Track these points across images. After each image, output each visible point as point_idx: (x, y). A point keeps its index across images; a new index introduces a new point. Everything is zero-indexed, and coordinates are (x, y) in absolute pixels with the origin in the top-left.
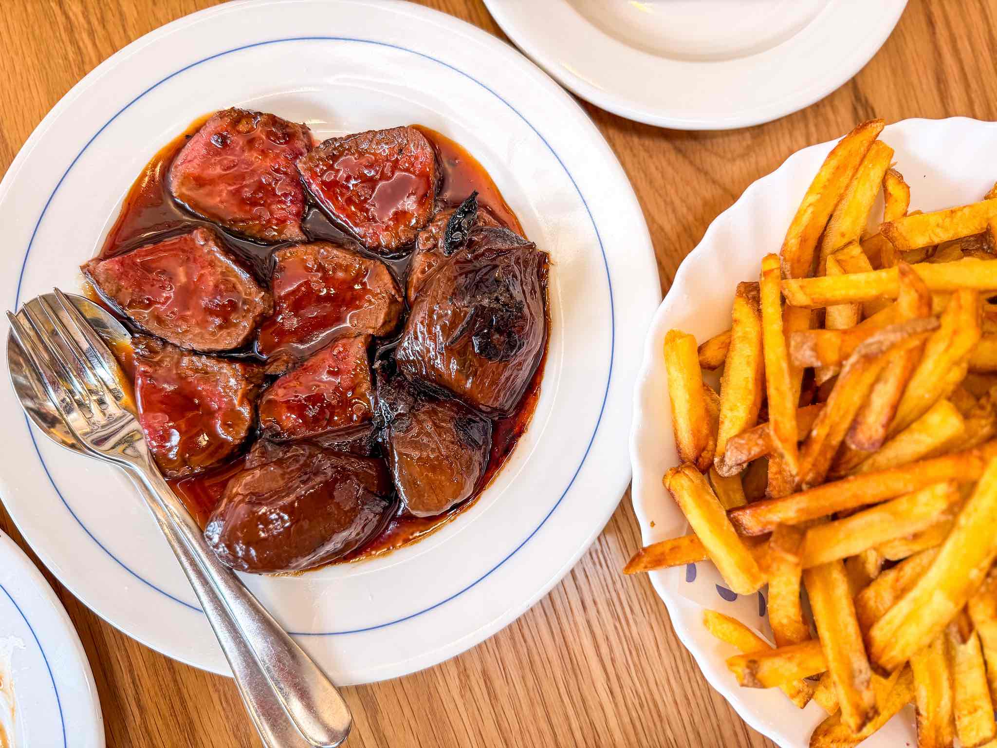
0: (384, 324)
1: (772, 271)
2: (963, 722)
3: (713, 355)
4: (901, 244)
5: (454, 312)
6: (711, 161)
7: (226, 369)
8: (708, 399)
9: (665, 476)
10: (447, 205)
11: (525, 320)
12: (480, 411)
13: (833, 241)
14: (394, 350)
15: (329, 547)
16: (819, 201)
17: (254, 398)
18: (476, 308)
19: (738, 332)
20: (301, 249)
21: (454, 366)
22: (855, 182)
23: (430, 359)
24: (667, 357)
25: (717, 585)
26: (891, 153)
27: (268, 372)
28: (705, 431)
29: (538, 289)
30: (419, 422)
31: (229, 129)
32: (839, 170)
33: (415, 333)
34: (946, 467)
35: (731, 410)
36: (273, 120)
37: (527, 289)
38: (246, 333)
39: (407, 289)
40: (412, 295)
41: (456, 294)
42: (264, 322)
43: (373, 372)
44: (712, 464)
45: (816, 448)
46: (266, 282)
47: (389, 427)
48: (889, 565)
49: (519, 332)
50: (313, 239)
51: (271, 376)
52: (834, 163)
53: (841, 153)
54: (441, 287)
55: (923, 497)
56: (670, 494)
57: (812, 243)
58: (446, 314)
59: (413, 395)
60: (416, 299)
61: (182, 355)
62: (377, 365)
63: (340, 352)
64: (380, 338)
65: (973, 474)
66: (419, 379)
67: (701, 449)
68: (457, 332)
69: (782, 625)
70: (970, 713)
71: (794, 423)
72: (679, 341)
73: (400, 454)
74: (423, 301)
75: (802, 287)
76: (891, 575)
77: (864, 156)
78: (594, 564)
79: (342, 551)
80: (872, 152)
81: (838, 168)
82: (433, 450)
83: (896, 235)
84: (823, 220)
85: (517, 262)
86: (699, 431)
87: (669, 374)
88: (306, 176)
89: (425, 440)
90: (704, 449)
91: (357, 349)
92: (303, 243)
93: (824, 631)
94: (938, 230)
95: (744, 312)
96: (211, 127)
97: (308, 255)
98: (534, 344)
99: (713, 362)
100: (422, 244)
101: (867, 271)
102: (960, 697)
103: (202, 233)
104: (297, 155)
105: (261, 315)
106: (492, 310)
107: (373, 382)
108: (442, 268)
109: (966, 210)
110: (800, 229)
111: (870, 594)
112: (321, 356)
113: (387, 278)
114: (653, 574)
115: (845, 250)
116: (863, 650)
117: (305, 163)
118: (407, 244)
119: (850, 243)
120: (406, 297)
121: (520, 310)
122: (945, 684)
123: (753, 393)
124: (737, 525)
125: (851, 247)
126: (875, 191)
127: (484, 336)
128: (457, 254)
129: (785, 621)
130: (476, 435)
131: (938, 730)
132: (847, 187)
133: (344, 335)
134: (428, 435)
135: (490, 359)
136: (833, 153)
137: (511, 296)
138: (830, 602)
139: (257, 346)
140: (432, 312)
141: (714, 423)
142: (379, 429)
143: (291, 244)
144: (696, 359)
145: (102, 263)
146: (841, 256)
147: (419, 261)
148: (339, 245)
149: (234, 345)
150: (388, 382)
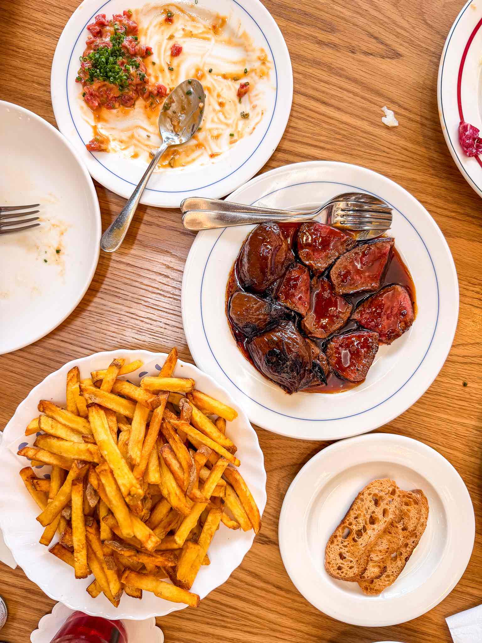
0: (305, 325)
1: (235, 461)
2: (50, 421)
3: (220, 424)
4: (214, 511)
5: (291, 351)
6: (284, 473)
7: (325, 265)
8: (207, 412)
9: (193, 381)
10: (329, 372)
11: (274, 372)
12: (254, 336)
13: (229, 491)
14: (294, 322)
15: (245, 260)
16: (246, 494)
17: (310, 267)
18: (289, 359)
19: (222, 437)
20: (348, 315)
21: (275, 338)
22: (243, 511)
23: (283, 332)
24: (230, 408)
25: (147, 373)
26: (245, 530)
27: (315, 278)
28: (199, 403)
29: (281, 383)
30: (264, 315)
31: (405, 319)
32: (251, 509)
33: (294, 334)
34: (142, 467)
35: (200, 416)
36: (398, 336)
37: (283, 379)
38: (332, 280)
39: (311, 340)
40: (307, 340)
41: (298, 356)
42: (332, 287)
43: (292, 311)
44: (187, 398)
45: (173, 433)
46: (345, 297)
47: (270, 304)
48: (119, 431)
49: (271, 367)
50: (349, 320)
51: (313, 277)
52: (255, 508)
53: (256, 513)
54: (303, 352)
55: (139, 453)
56: (187, 379)
57: (233, 483)
58: (293, 348)
59: (275, 318)
60: (306, 341)
61: (340, 254)
62: (293, 313)
63: (305, 304)
64: (301, 320)
65: (135, 473)
66: (278, 324)
67: (194, 398)
68: (285, 347)
69: (123, 385)
70: (52, 425)
71: (185, 431)
72: (233, 416)
73: (259, 302)
74: (303, 343)
75: (223, 466)
76: (116, 430)
77: (250, 520)
78: (178, 337)
79: (241, 261)
80: (249, 523)
81: (252, 508)
82: (253, 313)
83: (218, 511)
84: (238, 492)
85: (294, 382)
86: (200, 401)
87: (225, 405)
88: (371, 333)
89: (258, 313)
90: (193, 399)
91: (302, 311)
92: (349, 318)
93: (113, 396)
94: (209, 527)
95: (228, 443)
96: (410, 314)
97: (345, 317)
98: (264, 369)
99: (218, 422)
100: (322, 355)
101: (212, 493)
102: (59, 426)
103: (376, 287)
104: (380, 336)
105: (335, 288)
106: (284, 363)
107: (288, 308)
108: (309, 357)
109: (209, 541)
110: (241, 481)
111: (114, 419)
112: (308, 297)
113: (319, 336)
114: (166, 355)
115: (224, 491)
116: (100, 404)
117: (376, 336)
118: (326, 350)
119: (225, 494)
120: (308, 338)
121: (278, 372)
122: (67, 423)
123: (201, 427)
124: (165, 392)
125: (224, 494)
126: (236, 516)
127: (278, 355)
128: (311, 365)
129: (124, 386)
130: (248, 329)
131: (53, 411)
132: (244, 508)
133: (310, 309)
134: (258, 315)
135: (269, 352)
136: (258, 511)
137: (285, 373)
138: (121, 405)
139: (326, 279)
140: (297, 343)
141: (200, 408)
142: (272, 300)
143: (351, 314)
144: (223, 417)
145: (389, 247)
146: (223, 488)
147: (317, 350)
148: (341, 328)
149: (331, 273)
150: (285, 314)
